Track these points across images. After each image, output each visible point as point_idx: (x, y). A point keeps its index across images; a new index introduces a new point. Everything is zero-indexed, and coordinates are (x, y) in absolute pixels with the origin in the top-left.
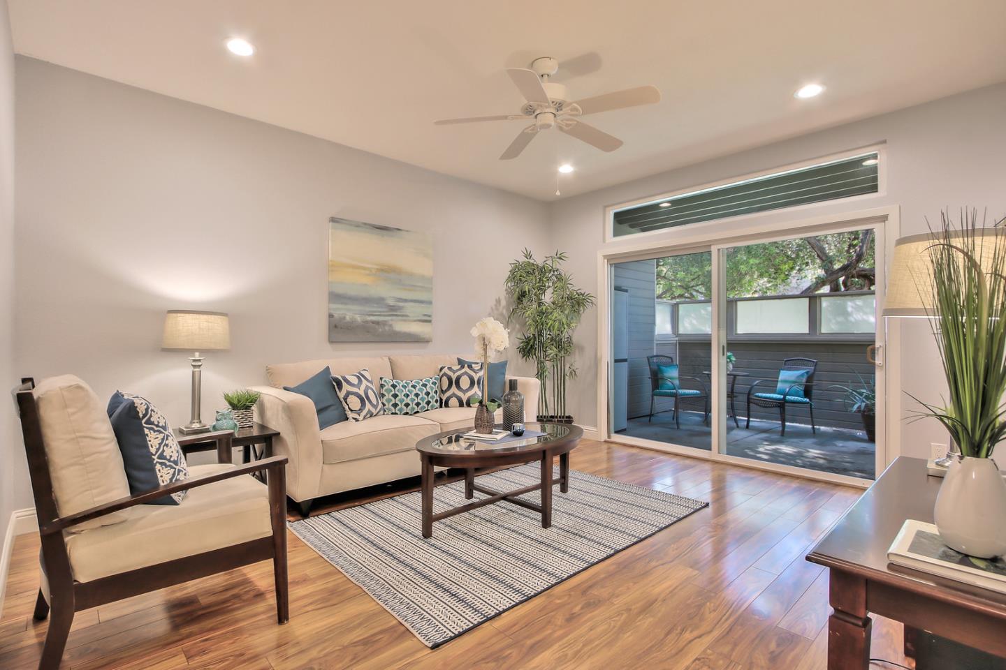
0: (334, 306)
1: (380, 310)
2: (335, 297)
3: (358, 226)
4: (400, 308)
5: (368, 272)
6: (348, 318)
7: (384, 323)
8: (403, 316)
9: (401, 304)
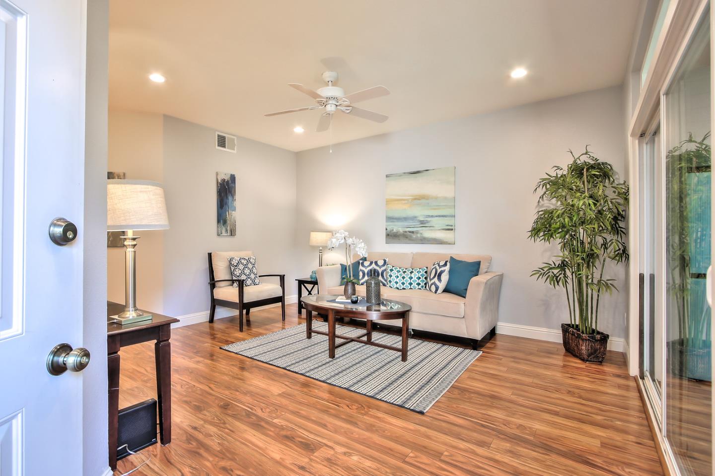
0: (389, 223)
1: (414, 224)
2: (390, 219)
3: (400, 176)
4: (428, 222)
5: (406, 202)
6: (395, 230)
7: (417, 232)
8: (430, 227)
9: (429, 219)
